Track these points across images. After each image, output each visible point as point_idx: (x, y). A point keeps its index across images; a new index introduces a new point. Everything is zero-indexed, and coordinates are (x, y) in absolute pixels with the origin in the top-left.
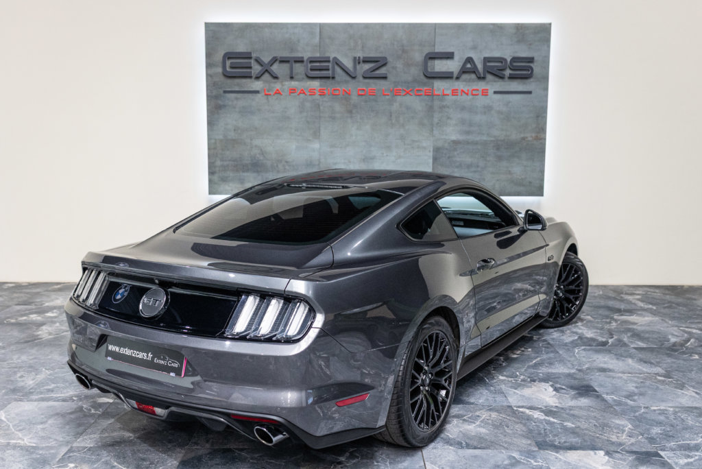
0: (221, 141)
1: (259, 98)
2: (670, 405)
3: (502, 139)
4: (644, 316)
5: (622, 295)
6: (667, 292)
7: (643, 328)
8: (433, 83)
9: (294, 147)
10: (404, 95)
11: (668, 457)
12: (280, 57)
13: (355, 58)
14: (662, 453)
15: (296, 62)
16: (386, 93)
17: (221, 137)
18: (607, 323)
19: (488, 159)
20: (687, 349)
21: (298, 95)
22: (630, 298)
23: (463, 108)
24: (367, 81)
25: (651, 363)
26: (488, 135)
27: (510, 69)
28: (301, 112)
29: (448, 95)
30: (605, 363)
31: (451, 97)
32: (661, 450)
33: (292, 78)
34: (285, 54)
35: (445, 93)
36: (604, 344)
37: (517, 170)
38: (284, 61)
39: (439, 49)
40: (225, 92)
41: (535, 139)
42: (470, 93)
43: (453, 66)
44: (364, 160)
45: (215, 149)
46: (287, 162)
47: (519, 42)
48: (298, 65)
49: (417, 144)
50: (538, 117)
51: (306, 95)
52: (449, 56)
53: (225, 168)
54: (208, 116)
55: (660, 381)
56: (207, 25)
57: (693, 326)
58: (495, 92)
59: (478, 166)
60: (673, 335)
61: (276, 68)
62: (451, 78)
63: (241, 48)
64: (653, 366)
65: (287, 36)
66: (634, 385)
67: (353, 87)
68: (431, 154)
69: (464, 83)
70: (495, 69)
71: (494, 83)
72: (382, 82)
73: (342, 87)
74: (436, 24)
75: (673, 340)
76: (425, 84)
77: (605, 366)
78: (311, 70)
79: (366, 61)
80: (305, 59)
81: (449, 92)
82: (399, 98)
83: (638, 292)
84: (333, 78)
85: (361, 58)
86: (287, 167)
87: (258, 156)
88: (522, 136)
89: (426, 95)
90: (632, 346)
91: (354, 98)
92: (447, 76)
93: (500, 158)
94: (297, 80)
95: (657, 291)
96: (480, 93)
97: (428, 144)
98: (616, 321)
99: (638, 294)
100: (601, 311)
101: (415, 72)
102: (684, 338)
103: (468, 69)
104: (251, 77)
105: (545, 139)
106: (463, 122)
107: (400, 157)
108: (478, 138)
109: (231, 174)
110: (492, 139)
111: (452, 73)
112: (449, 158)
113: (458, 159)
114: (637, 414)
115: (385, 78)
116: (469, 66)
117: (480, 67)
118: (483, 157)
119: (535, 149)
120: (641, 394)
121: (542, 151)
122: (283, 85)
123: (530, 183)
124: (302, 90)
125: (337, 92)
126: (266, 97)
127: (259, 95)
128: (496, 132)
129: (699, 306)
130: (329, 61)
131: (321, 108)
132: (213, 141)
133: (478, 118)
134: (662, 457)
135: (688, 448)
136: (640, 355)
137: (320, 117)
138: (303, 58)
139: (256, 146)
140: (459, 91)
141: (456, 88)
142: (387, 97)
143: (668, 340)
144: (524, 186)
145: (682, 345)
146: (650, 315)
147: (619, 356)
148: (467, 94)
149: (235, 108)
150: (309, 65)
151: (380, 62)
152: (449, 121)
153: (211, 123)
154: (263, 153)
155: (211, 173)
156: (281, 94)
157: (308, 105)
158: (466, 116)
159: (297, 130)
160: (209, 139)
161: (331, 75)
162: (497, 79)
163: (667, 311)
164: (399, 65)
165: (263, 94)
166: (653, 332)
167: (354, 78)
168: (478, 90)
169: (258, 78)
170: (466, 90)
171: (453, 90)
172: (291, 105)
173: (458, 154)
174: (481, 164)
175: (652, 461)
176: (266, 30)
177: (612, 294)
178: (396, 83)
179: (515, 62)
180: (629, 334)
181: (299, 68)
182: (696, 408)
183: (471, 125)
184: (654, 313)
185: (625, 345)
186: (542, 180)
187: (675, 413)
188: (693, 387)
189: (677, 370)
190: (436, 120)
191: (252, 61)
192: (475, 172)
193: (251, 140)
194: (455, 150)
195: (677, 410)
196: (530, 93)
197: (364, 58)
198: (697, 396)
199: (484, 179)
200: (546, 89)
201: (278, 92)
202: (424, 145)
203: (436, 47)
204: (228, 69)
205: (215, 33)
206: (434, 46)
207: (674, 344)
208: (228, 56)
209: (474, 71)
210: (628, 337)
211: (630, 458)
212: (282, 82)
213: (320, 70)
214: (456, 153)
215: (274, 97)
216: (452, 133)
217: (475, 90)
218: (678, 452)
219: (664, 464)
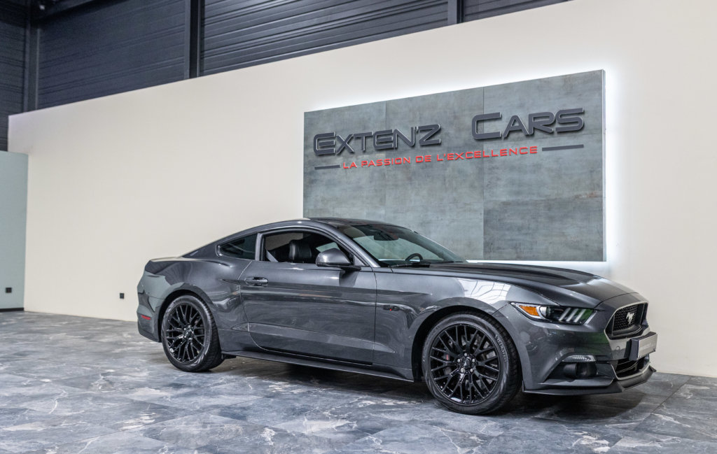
1: (340, 172)
3: (554, 198)
8: (482, 146)
9: (365, 214)
10: (456, 160)
12: (356, 135)
13: (412, 129)
15: (366, 137)
16: (440, 159)
17: (312, 207)
19: (539, 220)
21: (369, 166)
23: (512, 168)
24: (424, 149)
26: (539, 194)
27: (559, 123)
28: (371, 182)
29: (497, 156)
31: (500, 158)
33: (364, 152)
34: (360, 131)
35: (494, 154)
37: (572, 230)
38: (358, 137)
39: (488, 111)
40: (317, 168)
41: (590, 197)
42: (519, 152)
43: (500, 127)
44: (421, 224)
47: (567, 94)
48: (369, 140)
49: (468, 207)
50: (592, 172)
51: (375, 166)
52: (496, 117)
54: (305, 190)
56: (306, 114)
58: (544, 149)
59: (529, 228)
61: (351, 144)
62: (500, 138)
63: (328, 130)
65: (361, 116)
67: (410, 156)
68: (482, 217)
69: (513, 142)
70: (543, 125)
71: (543, 140)
72: (437, 148)
73: (403, 157)
74: (483, 88)
76: (474, 147)
78: (379, 143)
79: (423, 129)
80: (373, 134)
81: (498, 153)
82: (451, 163)
84: (397, 148)
85: (418, 128)
88: (575, 193)
89: (476, 158)
91: (414, 166)
92: (495, 138)
93: (552, 219)
94: (368, 154)
96: (528, 151)
97: (479, 206)
101: (467, 135)
103: (514, 128)
104: (334, 154)
105: (601, 196)
106: (512, 182)
107: (453, 221)
108: (527, 199)
110: (544, 199)
111: (500, 133)
112: (499, 220)
113: (508, 221)
115: (439, 144)
116: (516, 125)
117: (526, 123)
118: (534, 218)
119: (592, 207)
121: (599, 210)
122: (357, 159)
123: (587, 246)
124: (372, 162)
125: (399, 162)
126: (344, 170)
127: (340, 169)
128: (547, 191)
130: (392, 134)
131: (387, 177)
132: (307, 211)
133: (528, 177)
137: (386, 185)
138: (371, 133)
140: (508, 151)
141: (504, 148)
142: (441, 162)
144: (580, 249)
148: (516, 153)
149: (322, 181)
150: (377, 139)
151: (434, 130)
152: (499, 182)
153: (306, 196)
156: (356, 168)
157: (376, 174)
158: (515, 176)
159: (367, 198)
160: (304, 210)
161: (393, 146)
162: (545, 135)
165: (342, 168)
167: (413, 147)
168: (526, 148)
169: (338, 154)
170: (514, 149)
171: (501, 151)
172: (363, 176)
173: (508, 216)
176: (346, 113)
178: (449, 149)
179: (563, 115)
181: (370, 142)
183: (520, 185)
186: (601, 242)
190: (486, 182)
191: (335, 140)
192: (526, 234)
193: (334, 208)
194: (506, 211)
196: (582, 146)
197: (420, 127)
199: (537, 242)
200: (600, 141)
201: (353, 166)
202: (476, 207)
203: (485, 109)
204: (317, 149)
205: (311, 118)
206: (483, 109)
208: (318, 137)
209: (521, 129)
212: (357, 156)
213: (385, 142)
214: (506, 215)
215: (351, 170)
216: (502, 195)
217: (523, 148)
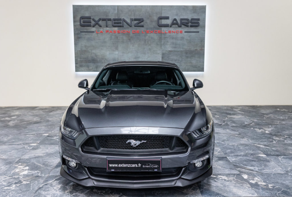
0: (80, 51)
1: (94, 34)
2: (237, 143)
3: (188, 50)
4: (238, 116)
5: (233, 109)
6: (250, 108)
7: (237, 120)
8: (161, 29)
9: (108, 53)
10: (150, 33)
11: (229, 158)
12: (103, 19)
13: (131, 19)
14: (227, 157)
15: (108, 20)
16: (143, 32)
17: (80, 49)
18: (224, 118)
19: (183, 57)
21: (110, 33)
22: (236, 110)
23: (173, 38)
24: (136, 27)
25: (235, 131)
26: (183, 48)
27: (191, 23)
28: (111, 40)
29: (167, 33)
30: (219, 131)
31: (169, 34)
32: (228, 156)
33: (107, 26)
34: (105, 17)
35: (166, 32)
36: (220, 125)
37: (194, 62)
38: (103, 20)
39: (163, 15)
40: (81, 32)
41: (201, 50)
42: (175, 32)
43: (169, 22)
45: (77, 54)
46: (105, 59)
47: (194, 12)
48: (109, 21)
49: (155, 52)
50: (201, 41)
51: (112, 33)
52: (167, 18)
53: (81, 62)
54: (75, 41)
55: (236, 136)
56: (74, 6)
57: (255, 119)
58: (185, 32)
59: (179, 60)
61: (100, 23)
62: (168, 26)
63: (87, 15)
65: (105, 10)
66: (226, 137)
67: (131, 30)
68: (161, 56)
69: (173, 28)
70: (185, 23)
71: (185, 29)
72: (142, 28)
73: (126, 30)
74: (162, 6)
75: (246, 123)
76: (158, 29)
77: (218, 132)
78: (115, 23)
79: (135, 20)
80: (112, 19)
81: (167, 32)
82: (148, 34)
83: (239, 108)
84: (123, 26)
85: (134, 18)
86: (106, 61)
87: (94, 57)
88: (196, 48)
89: (159, 33)
90: (230, 125)
92: (166, 26)
93: (187, 57)
94: (108, 27)
95: (247, 107)
97: (160, 52)
98: (228, 117)
99: (239, 109)
100: (223, 114)
101: (154, 24)
102: (250, 123)
103: (175, 23)
104: (91, 26)
105: (204, 50)
106: (173, 43)
107: (149, 57)
108: (179, 50)
109: (84, 64)
110: (185, 50)
111: (168, 24)
112: (168, 57)
113: (171, 58)
114: (224, 146)
115: (143, 26)
116: (175, 22)
117: (179, 22)
118: (181, 57)
119: (201, 53)
120: (228, 140)
122: (103, 29)
123: (199, 67)
124: (111, 31)
125: (124, 32)
127: (94, 33)
128: (186, 47)
129: (260, 112)
130: (121, 20)
131: (119, 38)
132: (77, 51)
133: (179, 42)
134: (227, 158)
135: (238, 156)
136: (232, 128)
137: (118, 42)
138: (111, 19)
139: (94, 53)
140: (171, 31)
141: (170, 30)
142: (144, 34)
143: (245, 123)
144: (196, 68)
145: (249, 125)
147: (224, 129)
148: (174, 33)
149: (85, 38)
150: (114, 22)
151: (141, 20)
152: (168, 43)
153: (76, 44)
154: (96, 56)
155: (76, 63)
156: (103, 33)
158: (174, 41)
159: (109, 47)
160: (75, 50)
161: (122, 25)
162: (186, 27)
163: (248, 114)
164: (148, 21)
165: (96, 33)
166: (240, 121)
167: (131, 26)
168: (178, 31)
169: (94, 26)
170: (174, 31)
171: (169, 31)
172: (106, 37)
174: (180, 59)
175: (223, 160)
176: (97, 8)
177: (229, 108)
178: (147, 29)
179: (193, 20)
180: (231, 122)
181: (109, 23)
182: (245, 144)
183: (176, 44)
184: (242, 115)
185: (228, 125)
186: (203, 65)
187: (237, 145)
188: (247, 138)
189: (243, 133)
190: (163, 43)
191: (91, 20)
192: (178, 62)
193: (91, 50)
195: (238, 145)
196: (198, 32)
197: (135, 19)
198: (247, 140)
199: (181, 65)
200: (204, 31)
201: (101, 32)
202: (158, 52)
203: (162, 15)
204: (82, 23)
205: (77, 9)
206: (161, 14)
207: (246, 125)
208: (82, 18)
209: (177, 24)
210: (230, 123)
211: (216, 159)
213: (118, 23)
214: (170, 55)
215: (100, 34)
216: (169, 48)
217: (177, 31)
218: (233, 157)
219: (227, 160)
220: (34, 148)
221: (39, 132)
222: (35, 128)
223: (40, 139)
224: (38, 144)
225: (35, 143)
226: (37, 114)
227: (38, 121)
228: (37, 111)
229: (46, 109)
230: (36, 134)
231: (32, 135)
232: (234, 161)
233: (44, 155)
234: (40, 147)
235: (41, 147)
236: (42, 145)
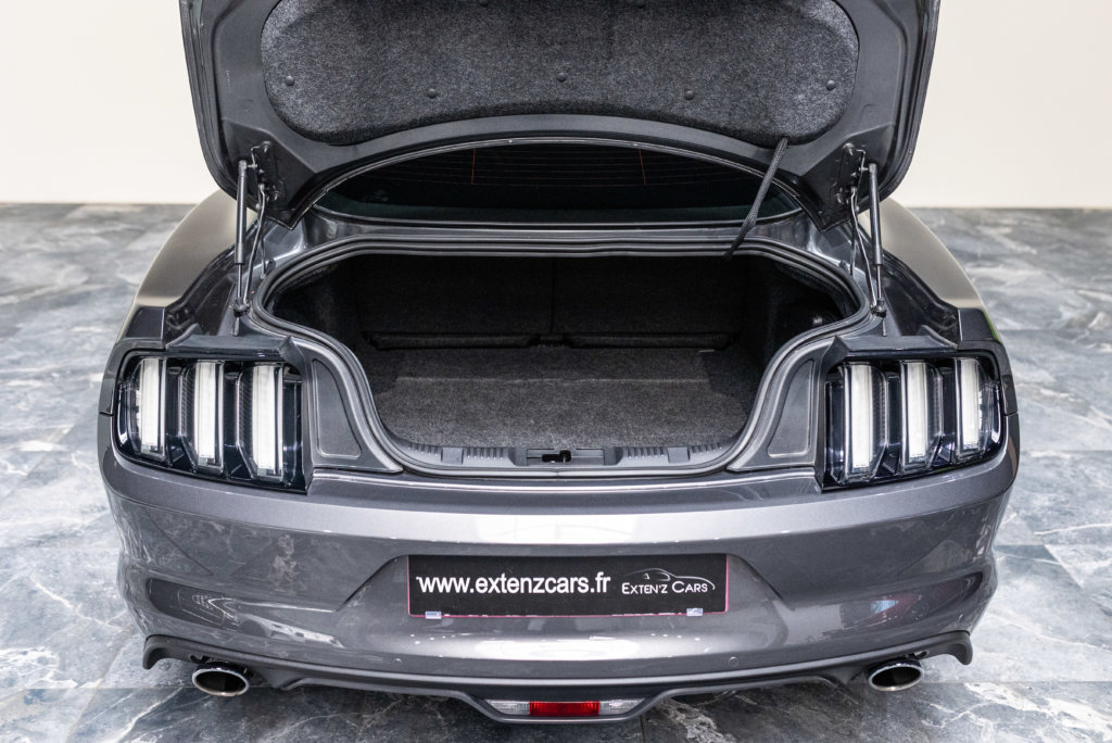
2: (1065, 447)
4: (1016, 268)
5: (980, 228)
6: (1055, 221)
7: (1015, 292)
11: (1063, 557)
14: (1052, 549)
20: (1091, 334)
22: (991, 232)
25: (1030, 362)
32: (1051, 542)
55: (1046, 398)
57: (1101, 287)
60: (1066, 304)
64: (1034, 368)
75: (1067, 315)
83: (1005, 221)
95: (1038, 218)
99: (1006, 226)
102: (1085, 312)
134: (1052, 558)
135: (1099, 538)
143: (1059, 316)
145: (1083, 325)
146: (1026, 265)
163: (1056, 257)
166: (1032, 300)
175: (1034, 567)
177: (960, 225)
184: (1034, 262)
187: (1074, 463)
188: (1104, 409)
189: (1074, 376)
195: (1078, 457)
207: (1069, 324)
218: (1081, 547)
219: (1057, 573)
220: (41, 468)
221: (76, 362)
222: (58, 331)
223: (76, 411)
224: (60, 443)
225: (49, 431)
226: (76, 245)
227: (74, 292)
228: (74, 229)
229: (116, 217)
230: (59, 371)
231: (38, 378)
232: (1097, 581)
233: (88, 521)
234: (69, 463)
235: (75, 463)
236: (79, 452)
